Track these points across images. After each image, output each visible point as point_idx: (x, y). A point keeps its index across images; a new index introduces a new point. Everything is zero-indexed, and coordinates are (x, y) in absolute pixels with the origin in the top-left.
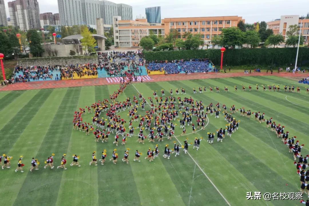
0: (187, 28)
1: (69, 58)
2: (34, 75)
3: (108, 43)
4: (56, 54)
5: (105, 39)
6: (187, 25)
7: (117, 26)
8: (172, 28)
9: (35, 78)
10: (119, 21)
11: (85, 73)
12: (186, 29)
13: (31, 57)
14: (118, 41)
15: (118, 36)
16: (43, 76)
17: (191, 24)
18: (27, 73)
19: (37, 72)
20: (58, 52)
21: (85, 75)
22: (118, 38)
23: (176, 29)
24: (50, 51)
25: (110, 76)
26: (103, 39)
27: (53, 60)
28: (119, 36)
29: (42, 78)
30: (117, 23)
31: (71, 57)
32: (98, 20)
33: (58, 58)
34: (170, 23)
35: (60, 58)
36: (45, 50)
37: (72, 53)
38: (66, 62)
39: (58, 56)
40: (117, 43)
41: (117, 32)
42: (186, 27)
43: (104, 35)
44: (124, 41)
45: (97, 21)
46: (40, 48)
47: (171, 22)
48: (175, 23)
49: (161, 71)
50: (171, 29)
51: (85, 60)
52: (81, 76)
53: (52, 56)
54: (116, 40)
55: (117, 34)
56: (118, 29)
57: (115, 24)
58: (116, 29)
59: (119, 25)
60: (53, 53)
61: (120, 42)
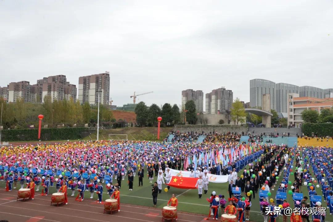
1: (217, 126)
4: (207, 123)
5: (271, 116)
7: (292, 104)
10: (294, 98)
13: (187, 124)
14: (292, 120)
15: (292, 115)
20: (208, 120)
22: (292, 117)
24: (202, 120)
26: (268, 116)
28: (295, 116)
30: (292, 100)
31: (220, 126)
32: (265, 96)
33: (207, 125)
35: (209, 126)
36: (199, 119)
37: (221, 122)
39: (208, 124)
40: (291, 123)
41: (292, 111)
43: (270, 111)
46: (195, 117)
51: (232, 128)
53: (203, 124)
54: (290, 120)
55: (291, 112)
56: (292, 107)
57: (290, 102)
58: (290, 108)
59: (294, 103)
60: (204, 121)
61: (294, 122)
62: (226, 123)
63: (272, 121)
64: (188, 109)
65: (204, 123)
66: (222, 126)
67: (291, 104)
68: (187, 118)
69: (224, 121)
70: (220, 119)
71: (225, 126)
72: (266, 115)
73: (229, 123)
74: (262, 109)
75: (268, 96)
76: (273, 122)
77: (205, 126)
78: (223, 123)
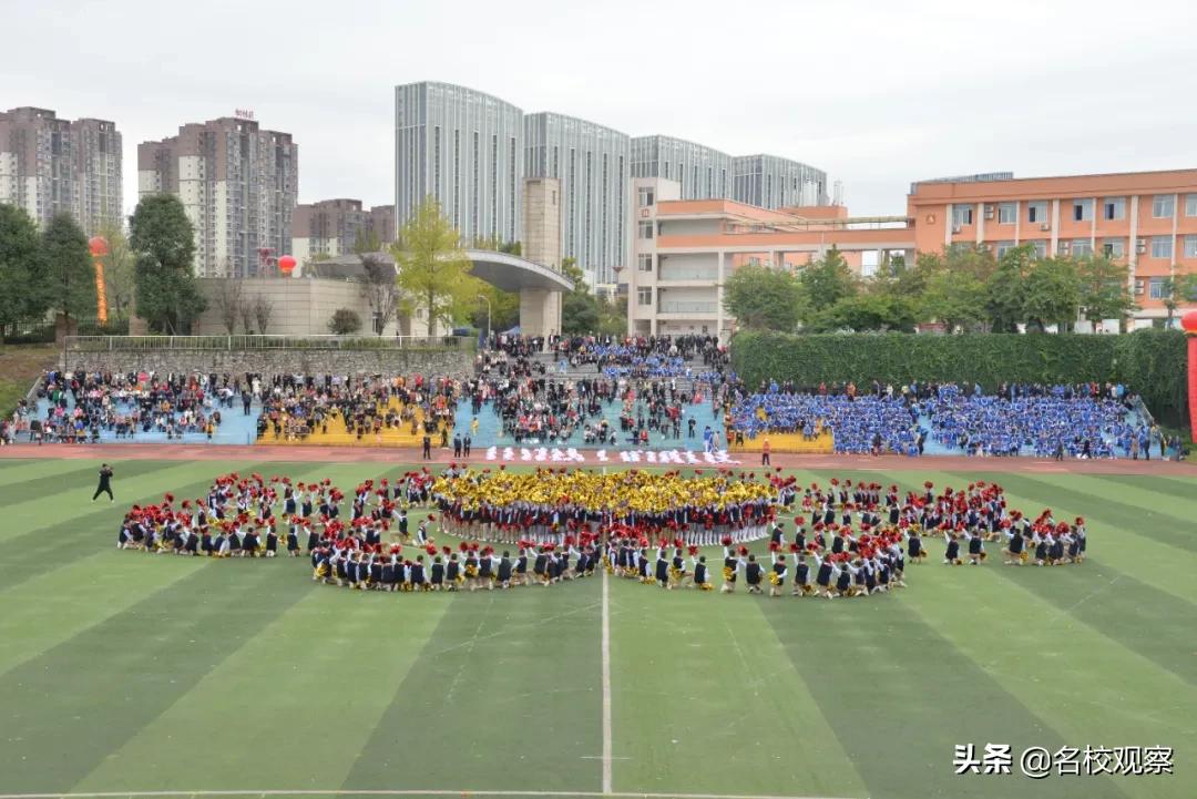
0: (1054, 236)
1: (319, 346)
2: (124, 413)
3: (582, 314)
4: (263, 325)
5: (566, 293)
6: (1054, 221)
7: (649, 234)
8: (957, 238)
9: (128, 425)
10: (660, 202)
11: (389, 417)
12: (1049, 240)
13: (138, 333)
14: (649, 312)
15: (649, 289)
16: (171, 421)
17: (1079, 216)
18: (98, 402)
19: (149, 400)
20: (271, 313)
21: (384, 429)
22: (649, 296)
23: (985, 242)
24: (234, 309)
25: (518, 439)
26: (549, 291)
27: (242, 353)
28: (660, 290)
29: (161, 428)
30: (654, 214)
31: (336, 343)
32: (534, 188)
33: (269, 342)
34: (949, 210)
35: (277, 344)
36: (210, 304)
37: (344, 322)
38: (306, 367)
39: (271, 336)
40: (645, 325)
41: (649, 267)
42: (1050, 229)
44: (685, 317)
45: (528, 190)
46: (187, 294)
47: (954, 206)
48: (981, 209)
49: (808, 437)
50: (953, 243)
51: (406, 358)
52: (360, 431)
53: (240, 332)
54: (638, 312)
55: (645, 274)
56: (652, 247)
57: (640, 223)
58: (645, 251)
59: (661, 224)
60: (245, 316)
61: (660, 323)
62: (367, 332)
63: (565, 319)
64: (144, 249)
65: (247, 325)
66: (349, 346)
67: (645, 231)
68: (143, 293)
69: (361, 316)
70: (340, 308)
71: (363, 346)
72: (540, 286)
73: (379, 328)
74: (523, 252)
75: (550, 185)
76: (573, 323)
77: (252, 345)
78: (353, 330)
